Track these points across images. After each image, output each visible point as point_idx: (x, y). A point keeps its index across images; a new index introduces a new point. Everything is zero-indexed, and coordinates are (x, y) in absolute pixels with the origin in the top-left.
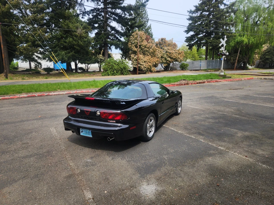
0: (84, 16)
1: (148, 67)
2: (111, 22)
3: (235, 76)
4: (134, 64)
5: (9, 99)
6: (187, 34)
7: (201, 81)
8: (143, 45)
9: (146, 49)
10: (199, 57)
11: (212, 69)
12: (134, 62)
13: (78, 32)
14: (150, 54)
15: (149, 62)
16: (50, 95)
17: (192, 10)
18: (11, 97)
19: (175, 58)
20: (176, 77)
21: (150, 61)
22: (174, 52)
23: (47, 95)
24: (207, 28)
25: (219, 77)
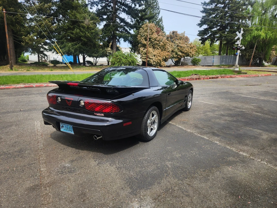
0: (93, 6)
1: (157, 61)
2: (120, 13)
3: (251, 72)
4: (143, 58)
5: (4, 89)
6: (200, 27)
7: (214, 76)
8: (153, 38)
9: (156, 42)
10: (211, 52)
11: (226, 65)
12: (143, 55)
13: (85, 23)
14: (160, 48)
15: (159, 56)
16: (50, 86)
17: (206, 2)
18: (7, 87)
19: (187, 53)
20: (187, 71)
22: (186, 46)
23: (46, 86)
24: (221, 21)
25: (233, 73)
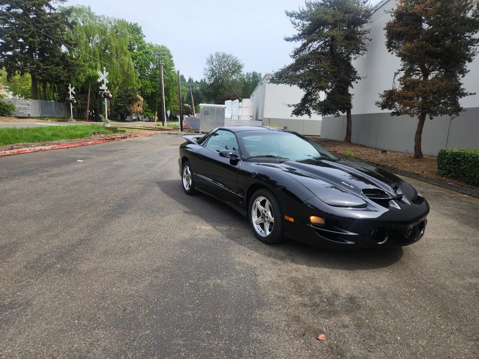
11: (52, 118)
24: (34, 42)
25: (108, 131)
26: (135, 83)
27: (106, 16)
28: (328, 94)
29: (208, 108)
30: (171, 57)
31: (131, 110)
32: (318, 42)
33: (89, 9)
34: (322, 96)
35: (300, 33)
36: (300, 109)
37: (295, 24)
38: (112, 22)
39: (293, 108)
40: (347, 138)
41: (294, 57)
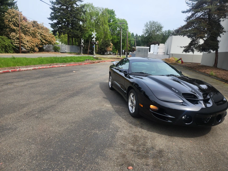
1: (31, 47)
9: (26, 29)
11: (74, 53)
14: (31, 34)
17: (54, 2)
21: (32, 41)
22: (48, 35)
24: (69, 20)
25: (94, 59)
26: (109, 37)
27: (99, 7)
28: (205, 41)
29: (140, 48)
30: (127, 24)
31: (107, 50)
32: (201, 13)
33: (92, 4)
34: (201, 42)
35: (191, 8)
36: (187, 49)
37: (188, 4)
38: (102, 10)
39: (183, 49)
40: (215, 65)
41: (186, 21)
